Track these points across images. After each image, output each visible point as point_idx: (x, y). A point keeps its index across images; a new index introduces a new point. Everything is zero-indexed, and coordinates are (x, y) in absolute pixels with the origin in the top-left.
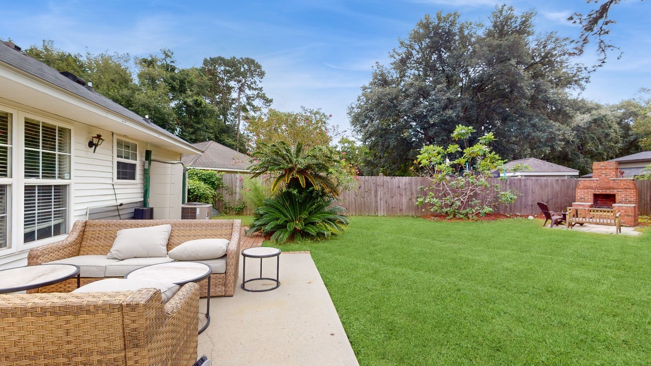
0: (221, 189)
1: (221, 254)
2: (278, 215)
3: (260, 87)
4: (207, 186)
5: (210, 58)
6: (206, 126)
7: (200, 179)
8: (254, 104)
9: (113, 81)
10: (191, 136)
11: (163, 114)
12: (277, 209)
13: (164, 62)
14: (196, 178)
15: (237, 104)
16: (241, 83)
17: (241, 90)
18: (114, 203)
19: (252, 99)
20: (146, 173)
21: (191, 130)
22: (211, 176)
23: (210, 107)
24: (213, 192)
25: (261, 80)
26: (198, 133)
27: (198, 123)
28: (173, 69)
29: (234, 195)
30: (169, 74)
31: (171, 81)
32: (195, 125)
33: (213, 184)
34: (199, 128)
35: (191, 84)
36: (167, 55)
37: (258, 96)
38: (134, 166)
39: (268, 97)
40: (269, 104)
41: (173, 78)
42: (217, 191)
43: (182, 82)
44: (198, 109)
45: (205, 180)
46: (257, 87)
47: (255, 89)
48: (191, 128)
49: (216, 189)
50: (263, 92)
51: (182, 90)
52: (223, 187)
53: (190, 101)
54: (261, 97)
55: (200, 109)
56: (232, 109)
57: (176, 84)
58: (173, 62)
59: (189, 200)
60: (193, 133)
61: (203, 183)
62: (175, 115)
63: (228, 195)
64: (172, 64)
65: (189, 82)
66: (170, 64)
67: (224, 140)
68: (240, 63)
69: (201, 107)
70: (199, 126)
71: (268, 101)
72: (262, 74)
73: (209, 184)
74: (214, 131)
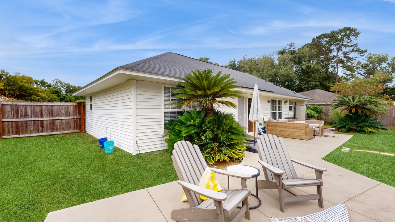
0: (322, 114)
1: (318, 127)
2: (343, 122)
3: (355, 44)
4: (314, 112)
5: (317, 37)
6: (314, 78)
7: (311, 109)
8: (350, 57)
9: (268, 66)
10: (305, 85)
11: (291, 77)
12: (344, 121)
13: (290, 49)
14: (309, 109)
15: (336, 59)
16: (339, 45)
17: (338, 49)
18: (288, 117)
19: (348, 53)
20: (295, 108)
21: (305, 82)
22: (317, 108)
23: (316, 67)
24: (317, 115)
25: (356, 38)
26: (309, 83)
27: (309, 77)
28: (294, 52)
29: (328, 116)
30: (293, 56)
31: (294, 59)
32: (307, 79)
33: (317, 112)
34: (309, 80)
35: (305, 57)
36: (291, 46)
37: (353, 51)
38: (292, 107)
39: (362, 50)
40: (363, 54)
41: (295, 58)
42: (320, 114)
43: (300, 58)
44: (309, 70)
45: (313, 110)
46: (353, 44)
47: (351, 46)
48: (305, 81)
49: (319, 114)
50: (358, 47)
51: (300, 62)
52: (322, 113)
53: (304, 67)
54: (356, 51)
55: (310, 70)
56: (333, 63)
57: (297, 60)
58: (294, 48)
59: (307, 117)
60: (306, 84)
61: (313, 111)
62: (296, 77)
63: (325, 116)
64: (294, 49)
65: (304, 57)
66: (293, 50)
67: (326, 84)
68: (337, 33)
69: (311, 69)
70: (310, 79)
71: (362, 52)
72: (357, 34)
73: (315, 111)
74: (319, 80)
